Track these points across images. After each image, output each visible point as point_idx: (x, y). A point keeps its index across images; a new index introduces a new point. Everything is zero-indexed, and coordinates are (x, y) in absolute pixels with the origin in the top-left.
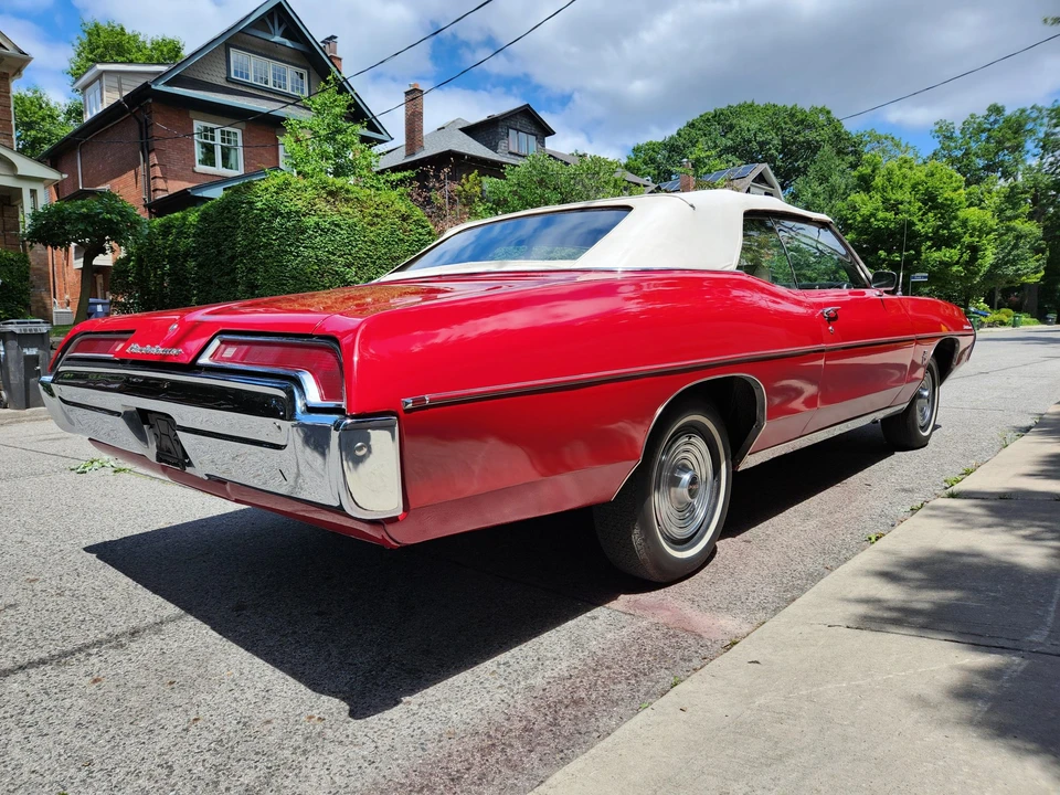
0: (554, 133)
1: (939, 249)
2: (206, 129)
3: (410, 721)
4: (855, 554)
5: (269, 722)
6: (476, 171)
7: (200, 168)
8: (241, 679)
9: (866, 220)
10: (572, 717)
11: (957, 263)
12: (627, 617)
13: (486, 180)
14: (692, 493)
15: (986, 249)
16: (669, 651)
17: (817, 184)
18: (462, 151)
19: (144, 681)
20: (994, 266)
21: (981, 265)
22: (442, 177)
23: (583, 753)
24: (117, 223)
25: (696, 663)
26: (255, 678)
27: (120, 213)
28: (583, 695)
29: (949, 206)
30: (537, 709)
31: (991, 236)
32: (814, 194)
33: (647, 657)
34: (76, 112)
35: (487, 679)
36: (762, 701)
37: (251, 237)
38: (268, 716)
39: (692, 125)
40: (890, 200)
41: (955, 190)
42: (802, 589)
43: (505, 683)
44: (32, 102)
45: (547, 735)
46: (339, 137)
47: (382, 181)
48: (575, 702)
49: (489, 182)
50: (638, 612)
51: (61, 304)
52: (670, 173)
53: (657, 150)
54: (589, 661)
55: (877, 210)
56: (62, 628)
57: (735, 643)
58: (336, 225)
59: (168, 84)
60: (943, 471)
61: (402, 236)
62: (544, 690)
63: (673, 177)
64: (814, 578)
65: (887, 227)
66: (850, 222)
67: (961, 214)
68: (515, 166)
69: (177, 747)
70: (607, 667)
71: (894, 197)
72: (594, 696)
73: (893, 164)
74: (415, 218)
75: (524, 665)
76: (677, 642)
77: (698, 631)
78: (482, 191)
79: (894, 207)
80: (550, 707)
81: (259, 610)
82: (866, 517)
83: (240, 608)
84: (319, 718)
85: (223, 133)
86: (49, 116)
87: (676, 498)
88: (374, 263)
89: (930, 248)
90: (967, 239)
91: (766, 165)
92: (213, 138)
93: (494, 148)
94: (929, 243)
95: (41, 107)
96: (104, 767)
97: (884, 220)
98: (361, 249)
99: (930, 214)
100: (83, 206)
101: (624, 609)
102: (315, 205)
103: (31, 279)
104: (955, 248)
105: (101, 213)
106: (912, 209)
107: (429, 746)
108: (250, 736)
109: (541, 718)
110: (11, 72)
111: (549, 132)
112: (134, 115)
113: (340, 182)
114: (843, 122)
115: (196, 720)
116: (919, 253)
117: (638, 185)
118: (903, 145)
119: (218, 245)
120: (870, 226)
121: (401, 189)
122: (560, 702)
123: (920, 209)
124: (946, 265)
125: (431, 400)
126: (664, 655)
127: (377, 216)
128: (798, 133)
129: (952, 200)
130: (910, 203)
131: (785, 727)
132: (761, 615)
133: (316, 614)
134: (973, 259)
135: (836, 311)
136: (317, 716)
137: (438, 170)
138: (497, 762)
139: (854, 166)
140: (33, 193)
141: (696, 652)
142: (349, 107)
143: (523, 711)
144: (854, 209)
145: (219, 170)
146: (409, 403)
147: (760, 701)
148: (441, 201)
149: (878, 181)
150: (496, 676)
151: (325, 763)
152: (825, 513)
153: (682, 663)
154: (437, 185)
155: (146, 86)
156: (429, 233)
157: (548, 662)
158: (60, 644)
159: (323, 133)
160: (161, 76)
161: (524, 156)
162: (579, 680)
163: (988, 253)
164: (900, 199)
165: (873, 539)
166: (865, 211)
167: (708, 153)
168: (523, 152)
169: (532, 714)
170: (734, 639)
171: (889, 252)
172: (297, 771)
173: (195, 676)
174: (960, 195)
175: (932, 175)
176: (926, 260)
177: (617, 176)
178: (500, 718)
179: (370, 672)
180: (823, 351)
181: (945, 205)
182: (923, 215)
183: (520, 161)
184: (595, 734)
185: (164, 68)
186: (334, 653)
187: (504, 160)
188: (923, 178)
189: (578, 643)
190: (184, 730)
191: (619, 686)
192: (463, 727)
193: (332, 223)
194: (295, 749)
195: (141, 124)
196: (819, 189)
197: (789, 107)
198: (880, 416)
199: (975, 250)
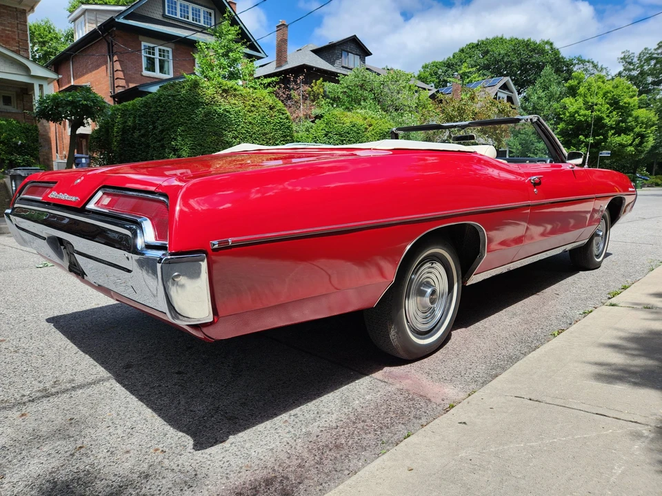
0: (371, 54)
1: (620, 135)
2: (149, 48)
3: (222, 456)
4: (542, 344)
5: (128, 452)
6: (321, 79)
7: (145, 73)
8: (117, 419)
9: (572, 115)
10: (333, 458)
11: (631, 145)
12: (383, 384)
13: (327, 84)
14: (432, 302)
15: (649, 136)
16: (406, 410)
17: (541, 91)
18: (312, 65)
19: (54, 417)
20: (654, 147)
21: (646, 147)
22: (299, 82)
23: (336, 487)
24: (91, 107)
25: (423, 421)
26: (127, 419)
27: (93, 101)
28: (343, 442)
29: (627, 107)
30: (309, 451)
31: (654, 128)
32: (539, 98)
33: (391, 415)
34: (70, 36)
35: (280, 427)
36: (464, 455)
37: (173, 118)
38: (129, 447)
39: (462, 51)
40: (588, 102)
41: (631, 97)
42: (503, 368)
43: (292, 430)
44: (44, 29)
45: (314, 471)
46: (231, 54)
47: (258, 84)
48: (337, 447)
49: (329, 86)
50: (391, 381)
51: (61, 157)
52: (446, 82)
53: (438, 66)
54: (351, 416)
55: (580, 109)
56: (11, 375)
57: (453, 407)
58: (228, 112)
59: (126, 18)
60: (609, 286)
61: (269, 120)
62: (317, 436)
63: (448, 84)
64: (513, 360)
65: (586, 120)
66: (561, 116)
67: (635, 113)
68: (345, 75)
69: (63, 468)
70: (363, 421)
71: (591, 101)
72: (350, 443)
73: (591, 79)
74: (278, 108)
75: (308, 416)
76: (413, 404)
77: (429, 396)
78: (325, 92)
79: (590, 107)
80: (319, 449)
81: (141, 368)
82: (553, 317)
83: (128, 366)
84: (162, 451)
85: (160, 50)
86: (55, 38)
87: (421, 304)
88: (251, 136)
89: (614, 134)
90: (637, 130)
91: (508, 78)
92: (154, 54)
93: (333, 63)
94: (613, 132)
95: (50, 32)
96: (12, 480)
97: (585, 115)
98: (243, 127)
99: (615, 113)
100: (70, 95)
101: (381, 378)
102: (214, 98)
103: (40, 141)
104: (629, 135)
105: (80, 101)
106: (603, 108)
107: (232, 475)
108: (113, 462)
109: (311, 458)
110: (27, 9)
111: (368, 53)
112: (104, 38)
113: (231, 83)
114: (561, 50)
115: (81, 447)
116: (606, 138)
117: (425, 89)
118: (600, 66)
119: (154, 123)
120: (575, 120)
121: (270, 89)
122: (327, 446)
123: (608, 109)
124: (622, 146)
125: (233, 242)
126: (403, 413)
127: (254, 106)
128: (531, 57)
129: (629, 104)
130: (601, 105)
131: (476, 476)
132: (473, 386)
133: (177, 373)
134: (641, 143)
135: (539, 178)
136: (161, 449)
137: (296, 77)
138: (275, 491)
139: (566, 80)
140: (41, 86)
141: (425, 412)
142: (238, 34)
143: (300, 451)
144: (565, 107)
145: (157, 74)
146: (215, 244)
147: (463, 454)
148: (298, 97)
149: (582, 90)
150: (287, 424)
151: (158, 486)
152: (526, 314)
153: (414, 420)
154: (295, 87)
155: (112, 20)
156: (287, 118)
157: (323, 415)
158: (7, 387)
159: (221, 51)
160: (121, 13)
161: (351, 69)
162: (342, 430)
163: (651, 139)
164: (595, 102)
165: (556, 334)
166: (572, 109)
167: (471, 70)
168: (351, 66)
169: (306, 455)
170: (452, 403)
171: (586, 136)
172: (139, 490)
173: (87, 414)
174: (635, 100)
175: (617, 87)
176: (611, 142)
177: (411, 83)
178: (283, 456)
179: (204, 417)
180: (529, 205)
181: (624, 107)
182: (609, 113)
183: (348, 72)
184: (346, 472)
185: (123, 8)
186: (182, 403)
187: (339, 71)
188: (611, 89)
189: (346, 402)
190: (71, 455)
191: (369, 436)
192: (257, 462)
193: (225, 110)
194: (141, 474)
195: (109, 44)
196: (543, 94)
197: (526, 40)
198: (569, 247)
199: (642, 137)
